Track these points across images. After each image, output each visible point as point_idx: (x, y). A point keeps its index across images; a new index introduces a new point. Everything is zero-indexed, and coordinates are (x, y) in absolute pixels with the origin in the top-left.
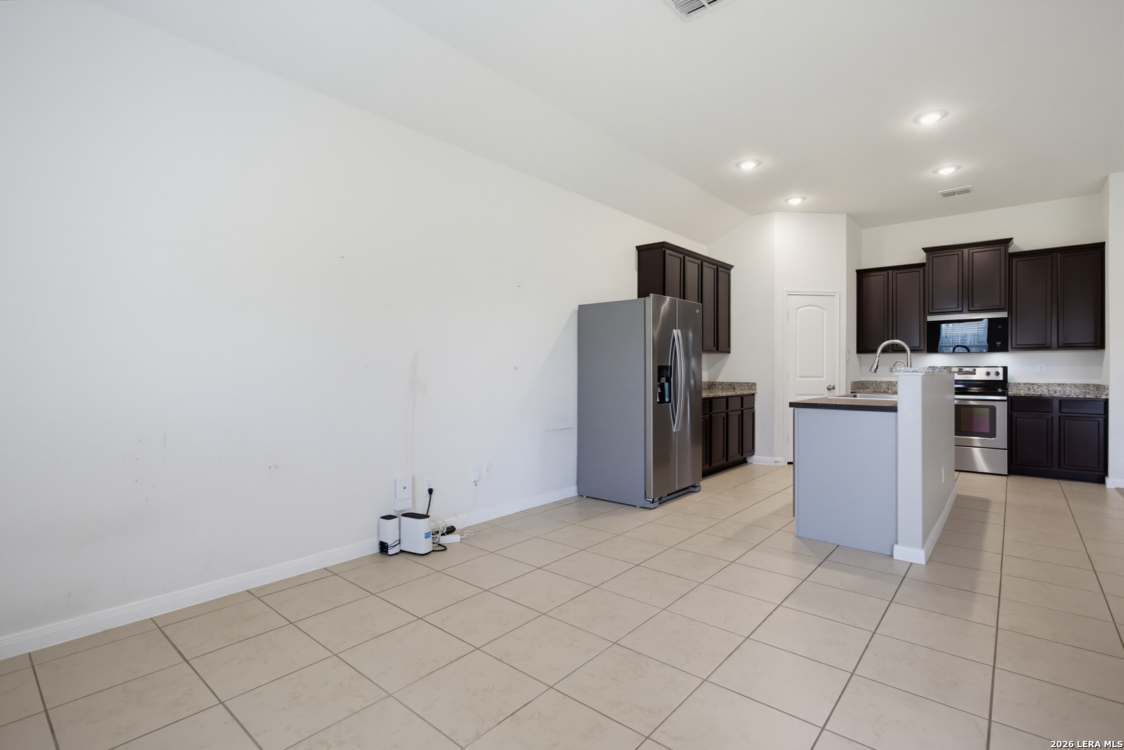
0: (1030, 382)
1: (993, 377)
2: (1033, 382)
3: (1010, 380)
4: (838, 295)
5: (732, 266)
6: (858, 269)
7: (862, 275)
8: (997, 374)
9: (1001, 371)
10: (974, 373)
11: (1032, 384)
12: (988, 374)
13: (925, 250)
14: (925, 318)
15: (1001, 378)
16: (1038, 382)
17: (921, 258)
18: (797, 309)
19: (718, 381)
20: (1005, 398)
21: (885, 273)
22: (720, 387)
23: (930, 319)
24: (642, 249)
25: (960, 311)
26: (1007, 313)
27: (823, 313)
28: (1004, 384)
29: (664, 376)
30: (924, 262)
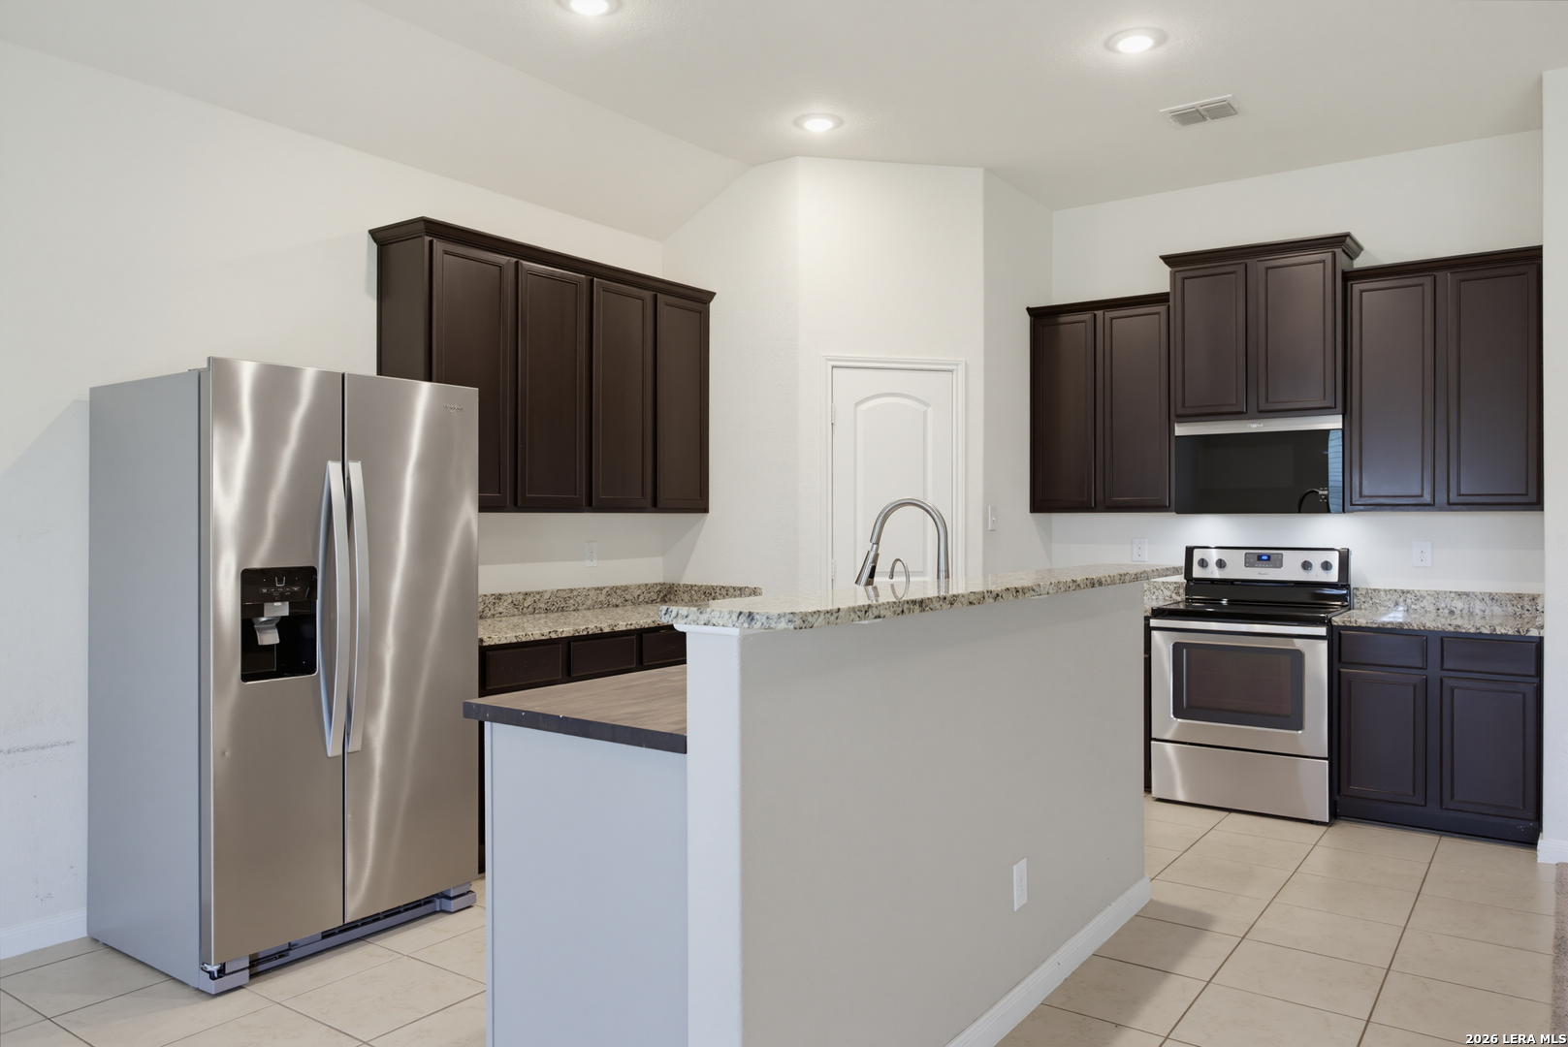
0: (1399, 587)
1: (1317, 575)
2: (1405, 588)
3: (1355, 580)
4: (961, 370)
5: (712, 295)
6: (1035, 304)
7: (1044, 320)
8: (1326, 566)
9: (1334, 559)
10: (1279, 564)
11: (1403, 592)
12: (1306, 566)
13: (1169, 260)
14: (1171, 430)
15: (1333, 576)
16: (1416, 588)
17: (1158, 280)
18: (857, 404)
19: (682, 583)
21: (1087, 316)
22: (686, 597)
23: (1180, 430)
24: (385, 239)
25: (1241, 413)
26: (1340, 418)
27: (925, 414)
28: (1342, 592)
29: (282, 599)
30: (1168, 290)
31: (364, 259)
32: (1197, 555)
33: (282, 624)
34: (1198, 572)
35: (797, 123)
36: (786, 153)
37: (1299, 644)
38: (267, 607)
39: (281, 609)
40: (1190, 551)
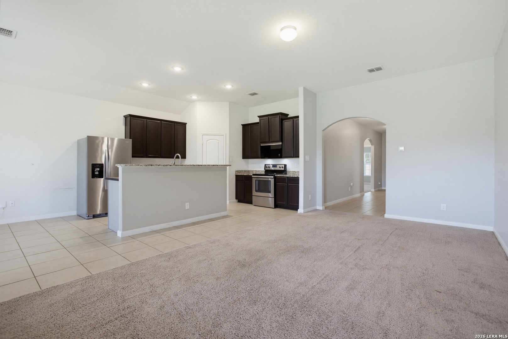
0: (293, 171)
3: (286, 170)
4: (225, 135)
5: (187, 124)
6: (243, 124)
7: (245, 126)
8: (282, 167)
9: (284, 166)
10: (276, 167)
12: (280, 167)
13: (259, 117)
14: (260, 145)
15: (282, 169)
17: (257, 120)
18: (207, 141)
20: (272, 177)
21: (250, 126)
23: (262, 145)
24: (126, 117)
25: (268, 142)
26: (281, 143)
27: (219, 142)
28: (284, 171)
29: (98, 168)
30: (259, 121)
31: (122, 120)
32: (266, 165)
33: (99, 171)
34: (266, 169)
35: (191, 97)
36: (192, 102)
37: (270, 179)
38: (96, 169)
39: (98, 169)
40: (265, 165)
